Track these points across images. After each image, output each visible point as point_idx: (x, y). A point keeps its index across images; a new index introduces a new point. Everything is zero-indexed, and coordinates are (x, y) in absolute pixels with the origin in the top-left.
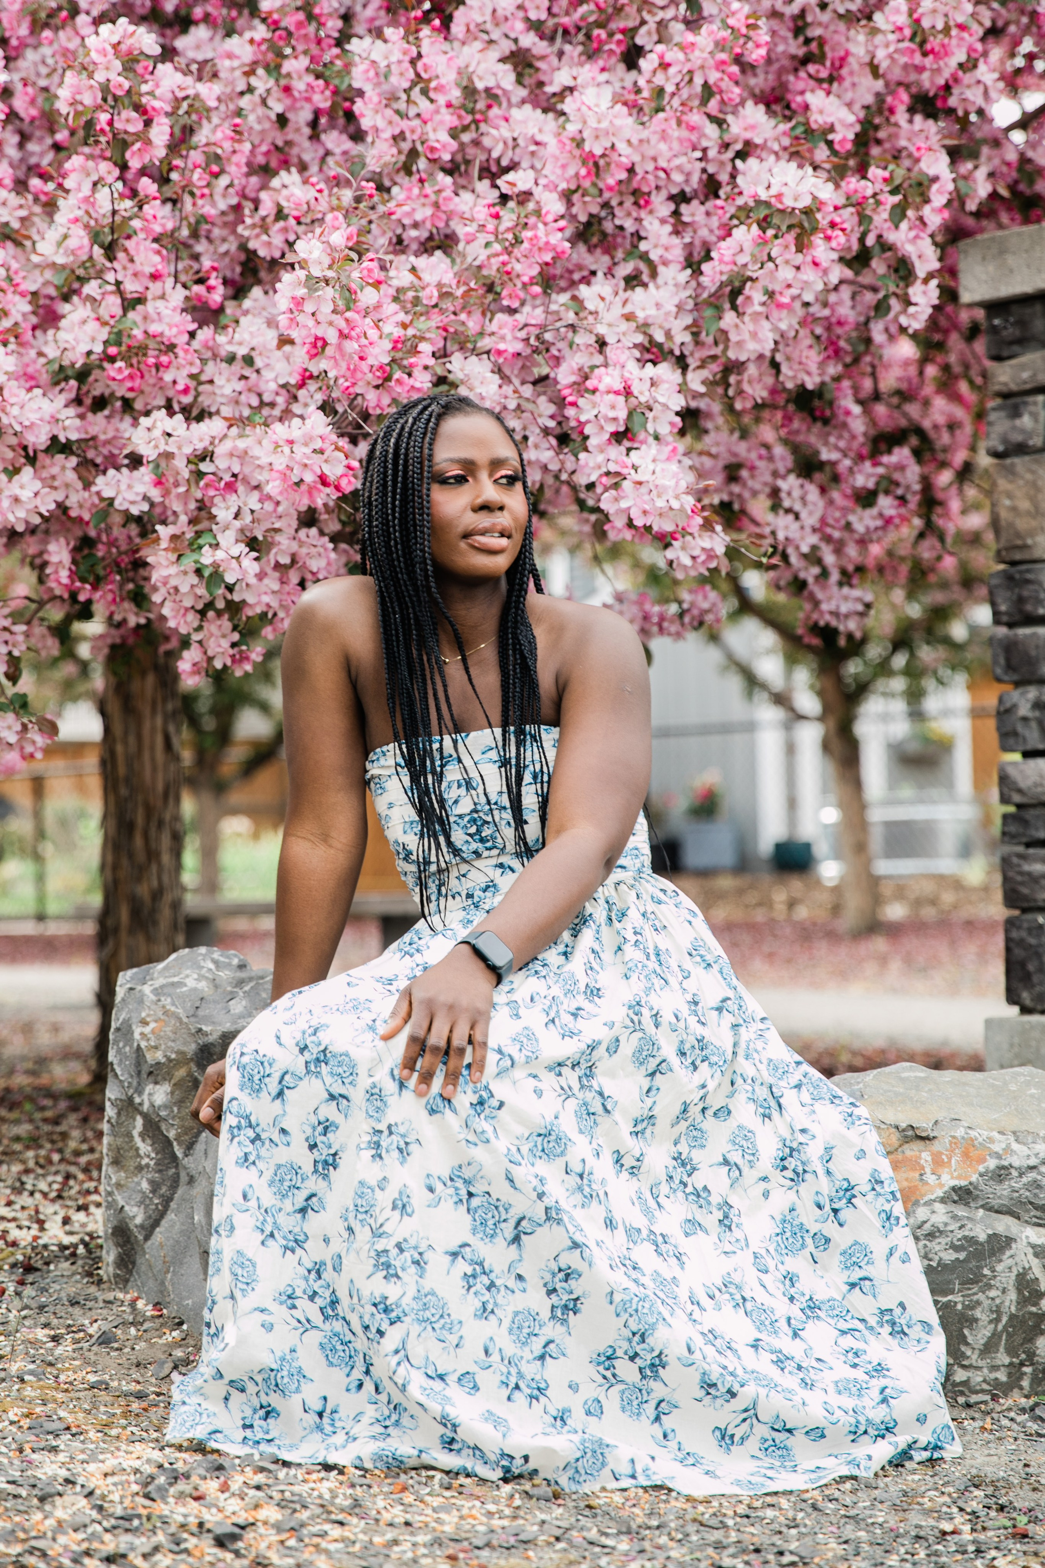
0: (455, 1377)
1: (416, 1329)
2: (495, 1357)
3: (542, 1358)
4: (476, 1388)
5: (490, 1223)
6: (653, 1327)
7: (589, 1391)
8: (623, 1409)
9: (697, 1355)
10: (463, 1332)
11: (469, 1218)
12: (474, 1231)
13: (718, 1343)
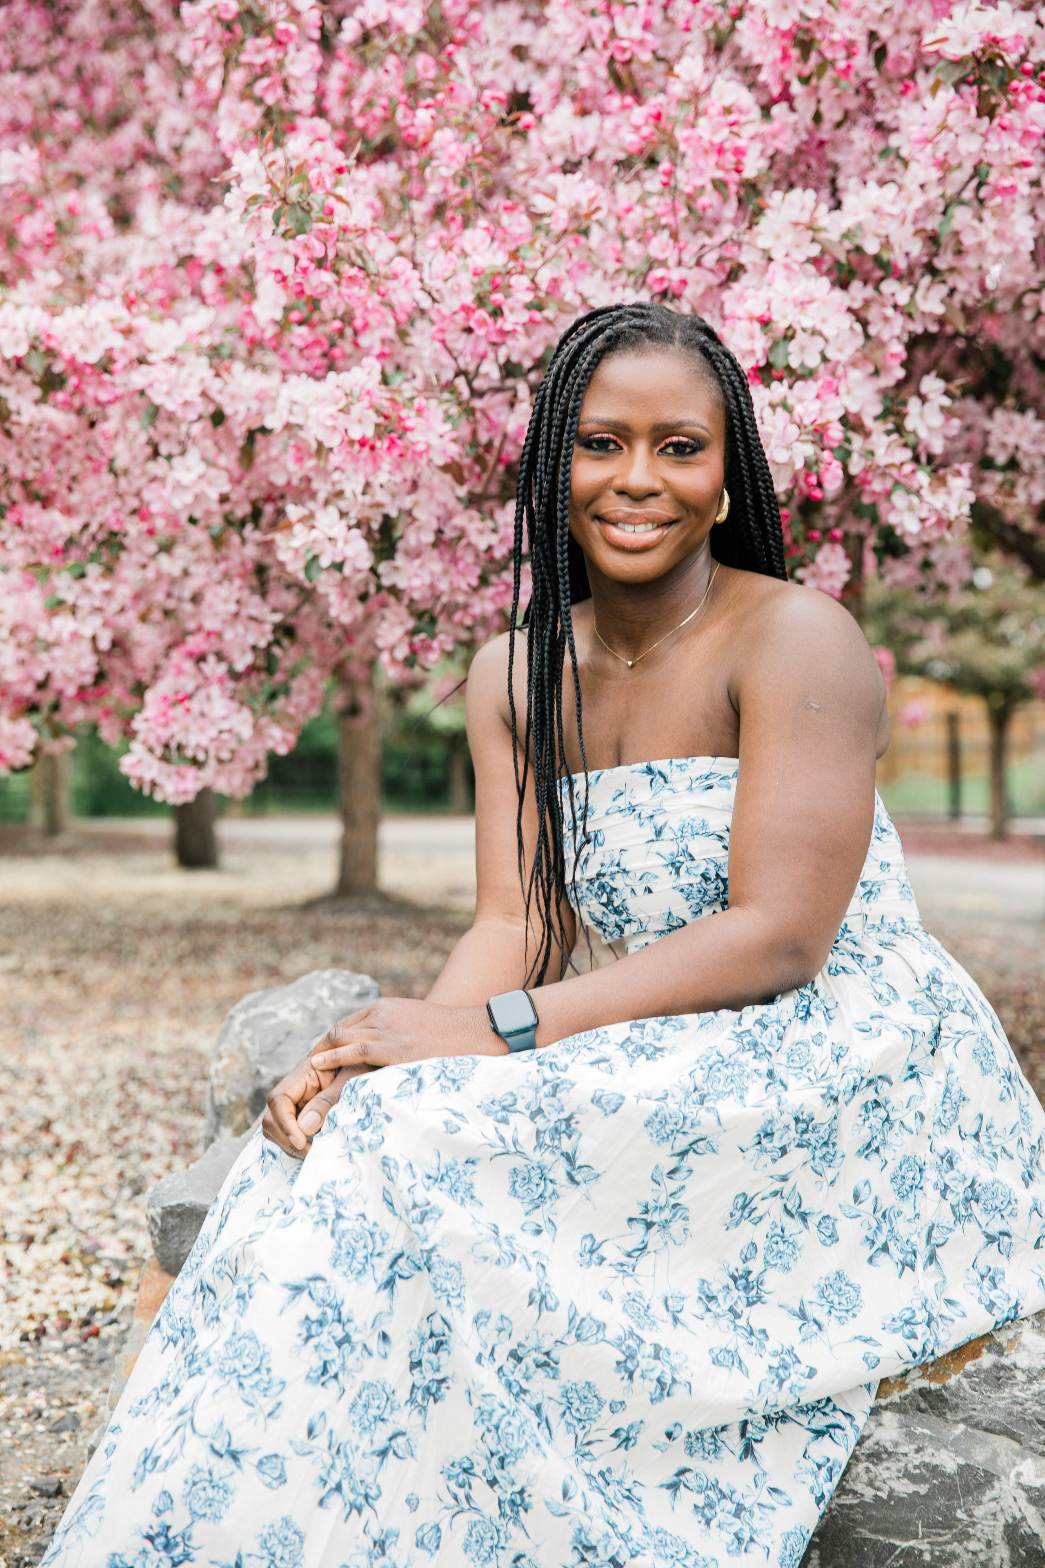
0: (255, 1458)
1: (215, 1382)
2: (321, 1441)
3: (383, 1453)
4: (282, 1479)
5: (360, 1254)
6: (518, 1453)
7: (429, 1513)
8: (466, 1548)
9: (576, 1503)
10: (283, 1397)
11: (331, 1243)
12: (335, 1262)
13: (610, 1491)
